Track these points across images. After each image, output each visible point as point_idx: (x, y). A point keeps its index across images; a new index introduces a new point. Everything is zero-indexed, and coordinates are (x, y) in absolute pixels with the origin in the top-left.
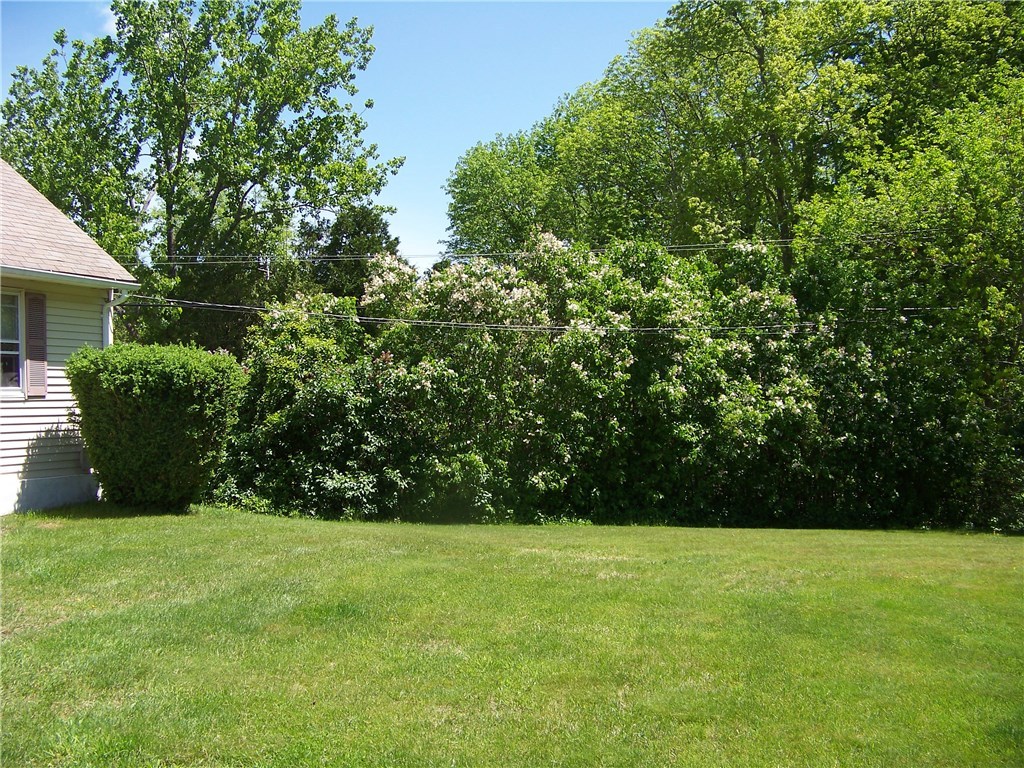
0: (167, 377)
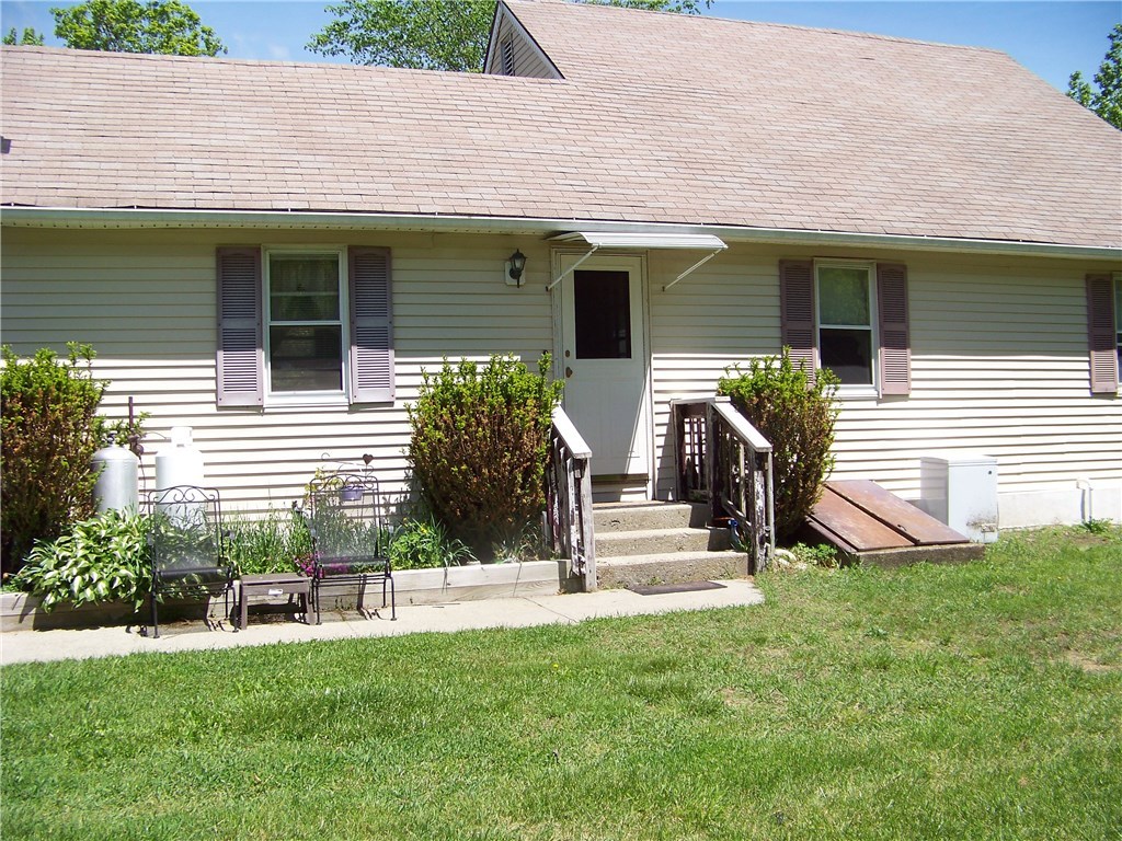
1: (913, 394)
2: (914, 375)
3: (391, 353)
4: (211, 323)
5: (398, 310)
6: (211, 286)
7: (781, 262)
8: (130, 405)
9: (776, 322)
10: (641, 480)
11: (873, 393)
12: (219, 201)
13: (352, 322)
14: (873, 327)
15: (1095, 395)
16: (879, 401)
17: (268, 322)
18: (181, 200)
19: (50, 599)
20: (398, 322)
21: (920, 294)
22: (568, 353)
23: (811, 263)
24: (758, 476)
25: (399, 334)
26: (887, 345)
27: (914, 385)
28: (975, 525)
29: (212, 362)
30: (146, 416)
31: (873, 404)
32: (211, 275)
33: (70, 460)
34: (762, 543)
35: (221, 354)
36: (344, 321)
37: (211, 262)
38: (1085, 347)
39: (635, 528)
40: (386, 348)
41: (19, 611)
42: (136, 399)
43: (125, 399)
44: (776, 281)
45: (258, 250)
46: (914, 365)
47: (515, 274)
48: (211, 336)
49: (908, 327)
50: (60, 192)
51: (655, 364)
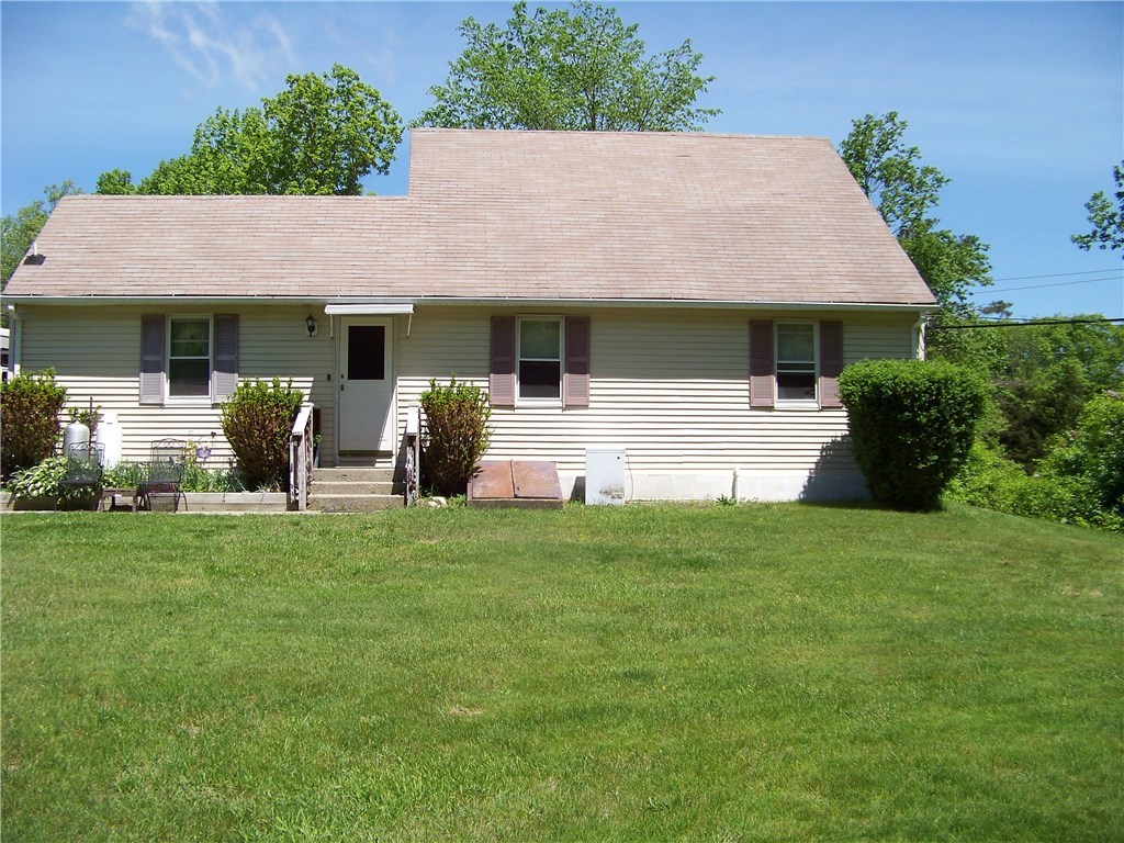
0: (877, 387)
1: (591, 405)
2: (592, 392)
3: (236, 375)
4: (138, 357)
5: (242, 351)
6: (138, 337)
7: (492, 318)
8: (91, 401)
9: (487, 357)
10: (388, 454)
11: (560, 404)
12: (138, 290)
13: (214, 357)
14: (561, 360)
15: (753, 408)
16: (563, 409)
17: (169, 357)
18: (118, 291)
19: (18, 495)
20: (242, 357)
21: (598, 337)
22: (342, 376)
23: (514, 318)
24: (409, 450)
25: (242, 364)
26: (571, 370)
27: (591, 398)
28: (606, 493)
29: (138, 379)
30: (99, 407)
31: (559, 411)
32: (139, 330)
33: (35, 427)
34: (411, 490)
35: (142, 374)
36: (210, 357)
37: (138, 323)
38: (747, 373)
39: (356, 480)
40: (234, 373)
41: (7, 501)
42: (94, 398)
43: (88, 398)
44: (488, 330)
45: (164, 317)
46: (592, 385)
47: (311, 329)
48: (138, 364)
49: (589, 360)
50: (58, 287)
51: (399, 383)
